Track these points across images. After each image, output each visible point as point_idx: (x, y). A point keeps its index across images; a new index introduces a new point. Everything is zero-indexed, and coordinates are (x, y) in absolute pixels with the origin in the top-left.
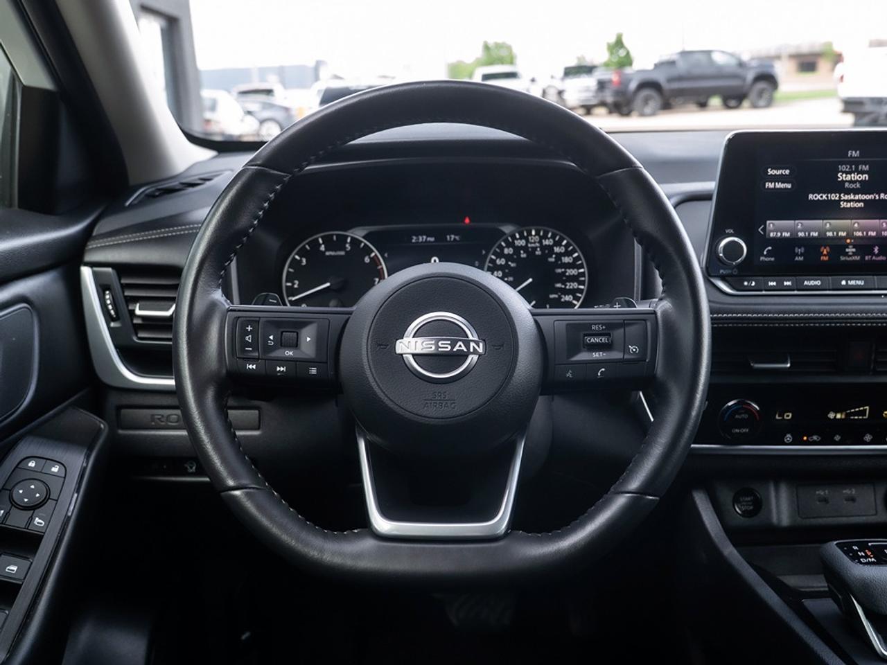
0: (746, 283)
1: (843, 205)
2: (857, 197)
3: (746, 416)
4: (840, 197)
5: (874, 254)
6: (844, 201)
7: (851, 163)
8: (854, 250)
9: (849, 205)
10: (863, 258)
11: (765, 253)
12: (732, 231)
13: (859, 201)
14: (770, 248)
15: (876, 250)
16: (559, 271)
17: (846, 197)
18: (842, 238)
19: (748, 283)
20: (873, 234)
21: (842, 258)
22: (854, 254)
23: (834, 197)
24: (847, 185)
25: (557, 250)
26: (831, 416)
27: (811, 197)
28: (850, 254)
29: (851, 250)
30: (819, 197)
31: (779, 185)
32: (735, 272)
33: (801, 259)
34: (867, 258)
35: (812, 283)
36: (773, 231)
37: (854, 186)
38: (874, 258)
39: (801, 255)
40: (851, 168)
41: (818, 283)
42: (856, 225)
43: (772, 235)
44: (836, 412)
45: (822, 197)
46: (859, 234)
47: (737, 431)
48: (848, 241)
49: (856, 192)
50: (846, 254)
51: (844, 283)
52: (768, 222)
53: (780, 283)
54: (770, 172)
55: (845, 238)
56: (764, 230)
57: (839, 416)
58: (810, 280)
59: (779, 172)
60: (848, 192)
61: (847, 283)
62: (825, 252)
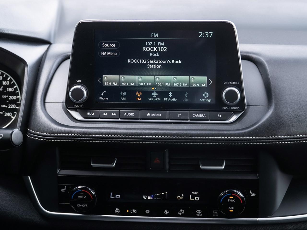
0: (89, 114)
1: (149, 66)
2: (157, 62)
3: (84, 197)
4: (147, 61)
5: (169, 97)
6: (150, 64)
7: (153, 41)
8: (157, 94)
9: (153, 67)
10: (162, 99)
11: (102, 95)
12: (80, 81)
13: (158, 64)
14: (105, 92)
15: (170, 95)
16: (5, 97)
17: (151, 62)
18: (149, 87)
19: (90, 113)
20: (168, 85)
21: (150, 99)
22: (157, 97)
23: (143, 61)
24: (151, 54)
25: (4, 83)
26: (145, 197)
27: (129, 61)
28: (155, 96)
29: (155, 94)
30: (134, 61)
31: (110, 54)
32: (83, 106)
33: (124, 99)
34: (165, 99)
35: (129, 114)
36: (107, 82)
37: (155, 55)
38: (169, 99)
39: (124, 97)
40: (153, 44)
41: (132, 114)
42: (157, 79)
43: (106, 83)
44: (147, 195)
45: (136, 61)
46: (160, 84)
47: (80, 205)
48: (153, 89)
49: (156, 58)
50: (152, 97)
51: (149, 115)
52: (103, 76)
53: (109, 114)
54: (104, 45)
55: (151, 87)
56: (101, 80)
57: (149, 198)
58: (128, 112)
59: (110, 45)
60: (152, 58)
61: (151, 115)
62: (139, 95)
